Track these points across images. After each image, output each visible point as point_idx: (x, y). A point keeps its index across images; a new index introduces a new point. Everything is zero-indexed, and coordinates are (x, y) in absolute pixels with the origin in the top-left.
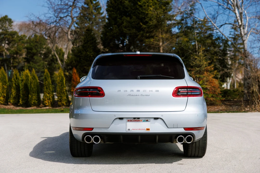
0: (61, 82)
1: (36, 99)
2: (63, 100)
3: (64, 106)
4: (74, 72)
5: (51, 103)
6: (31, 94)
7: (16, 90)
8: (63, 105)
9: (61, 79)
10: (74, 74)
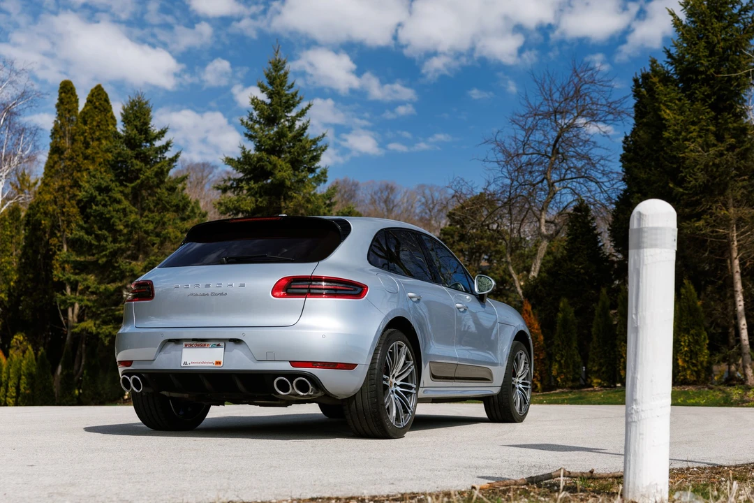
4: (526, 310)
10: (527, 315)
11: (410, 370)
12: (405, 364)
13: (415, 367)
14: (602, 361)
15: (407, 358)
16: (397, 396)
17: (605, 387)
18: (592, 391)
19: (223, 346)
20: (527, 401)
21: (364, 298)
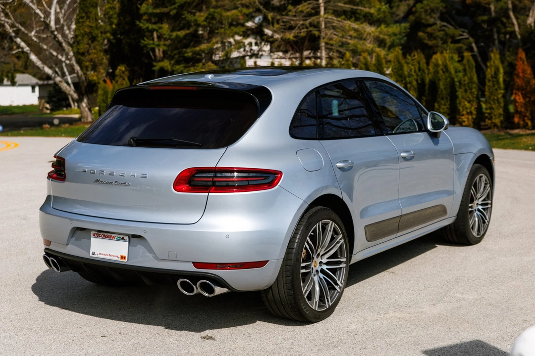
0: (495, 80)
1: (448, 112)
2: (495, 116)
3: (498, 128)
5: (473, 120)
6: (438, 102)
7: (417, 93)
8: (495, 125)
9: (493, 73)
10: (521, 62)
11: (339, 245)
12: (333, 239)
15: (335, 233)
19: (128, 240)
20: (486, 221)
21: (277, 186)
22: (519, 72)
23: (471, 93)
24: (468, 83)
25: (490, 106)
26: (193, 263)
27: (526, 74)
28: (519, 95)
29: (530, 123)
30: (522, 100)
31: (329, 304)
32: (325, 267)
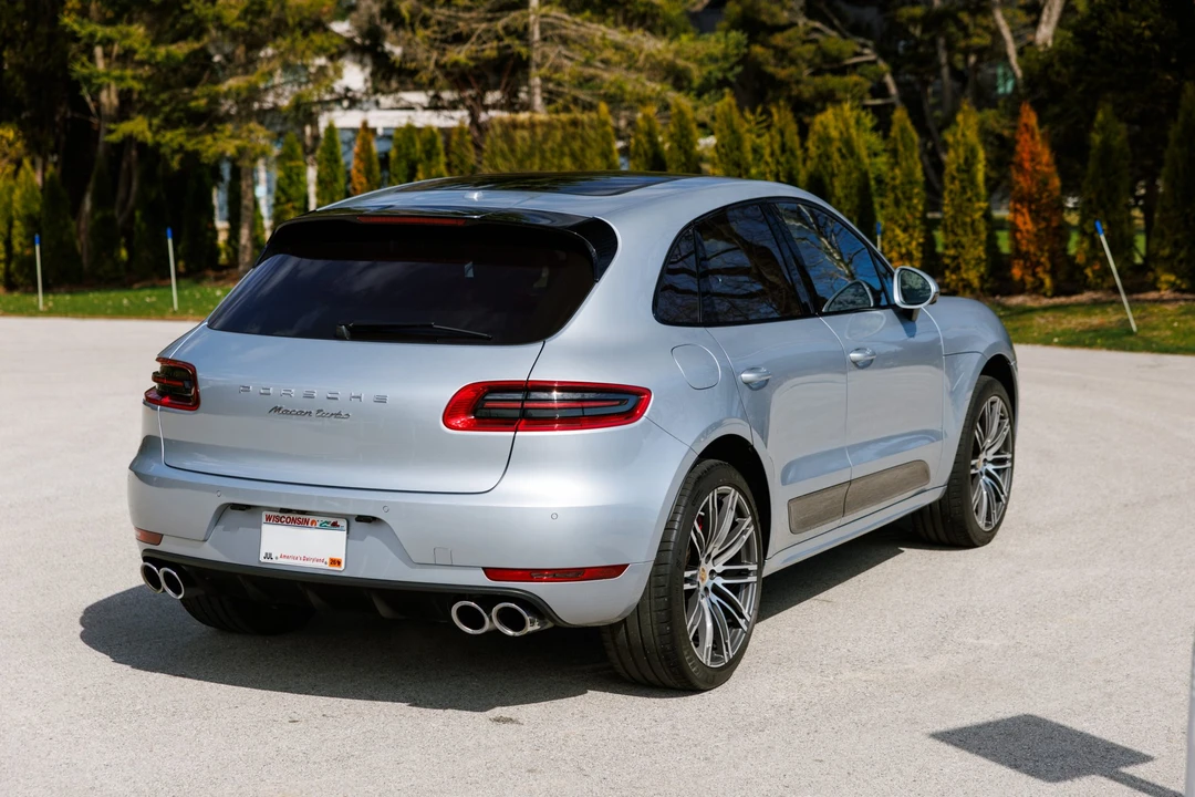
0: (965, 176)
2: (967, 263)
3: (973, 291)
4: (1026, 125)
8: (968, 286)
9: (961, 161)
10: (1027, 136)
11: (745, 537)
12: (734, 524)
13: (756, 529)
14: (1179, 236)
15: (739, 513)
16: (715, 598)
17: (1183, 291)
18: (1155, 301)
19: (345, 528)
20: (1002, 496)
21: (643, 419)
22: (1022, 159)
23: (908, 208)
24: (902, 184)
25: (957, 239)
26: (484, 569)
27: (1039, 163)
28: (1023, 214)
29: (1048, 282)
30: (1030, 226)
31: (728, 655)
32: (720, 581)
